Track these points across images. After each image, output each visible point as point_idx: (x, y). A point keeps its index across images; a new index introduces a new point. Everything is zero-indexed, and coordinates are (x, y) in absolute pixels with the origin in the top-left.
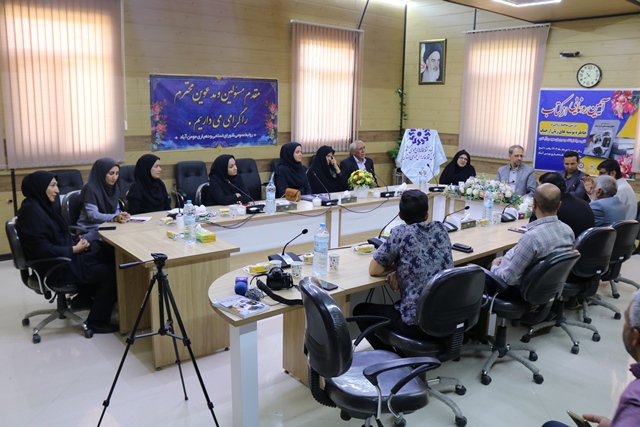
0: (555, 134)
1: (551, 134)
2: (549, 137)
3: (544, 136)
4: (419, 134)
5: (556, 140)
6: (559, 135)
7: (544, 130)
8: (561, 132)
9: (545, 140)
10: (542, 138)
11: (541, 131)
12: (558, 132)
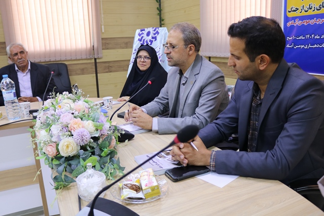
0: (310, 12)
1: (304, 14)
2: (302, 18)
3: (294, 18)
4: (148, 34)
5: (312, 22)
6: (316, 12)
7: (293, 9)
8: (319, 7)
9: (295, 25)
10: (290, 23)
11: (289, 12)
12: (315, 8)
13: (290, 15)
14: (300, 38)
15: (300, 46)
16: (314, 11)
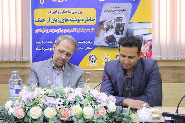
0: (56, 24)
1: (50, 24)
2: (48, 27)
3: (42, 27)
5: (58, 31)
6: (60, 24)
7: (40, 20)
8: (63, 21)
9: (43, 32)
10: (38, 30)
11: (36, 21)
12: (59, 21)
13: (37, 24)
14: (48, 43)
15: (49, 49)
16: (59, 23)
